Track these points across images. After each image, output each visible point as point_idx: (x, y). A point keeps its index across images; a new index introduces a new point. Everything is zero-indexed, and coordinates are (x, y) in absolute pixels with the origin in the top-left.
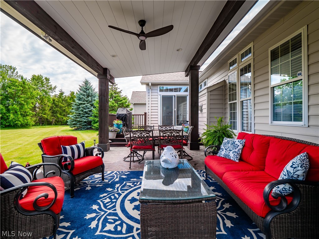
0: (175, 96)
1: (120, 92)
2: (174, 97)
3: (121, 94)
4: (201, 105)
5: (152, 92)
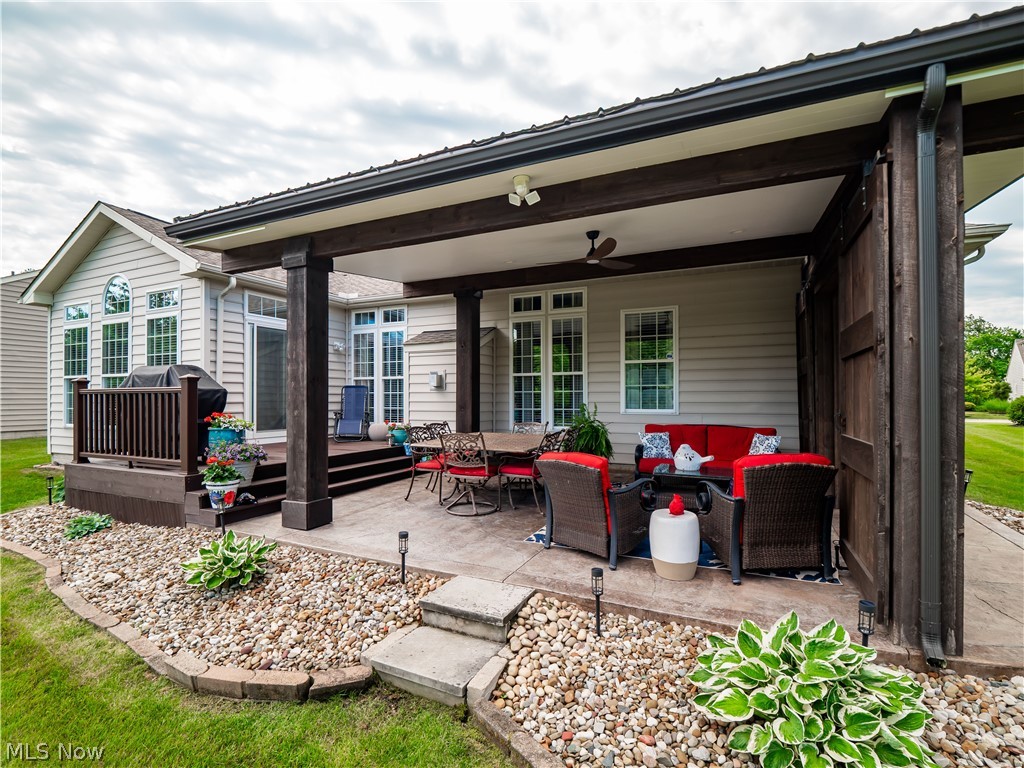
4: (441, 373)
5: (227, 309)
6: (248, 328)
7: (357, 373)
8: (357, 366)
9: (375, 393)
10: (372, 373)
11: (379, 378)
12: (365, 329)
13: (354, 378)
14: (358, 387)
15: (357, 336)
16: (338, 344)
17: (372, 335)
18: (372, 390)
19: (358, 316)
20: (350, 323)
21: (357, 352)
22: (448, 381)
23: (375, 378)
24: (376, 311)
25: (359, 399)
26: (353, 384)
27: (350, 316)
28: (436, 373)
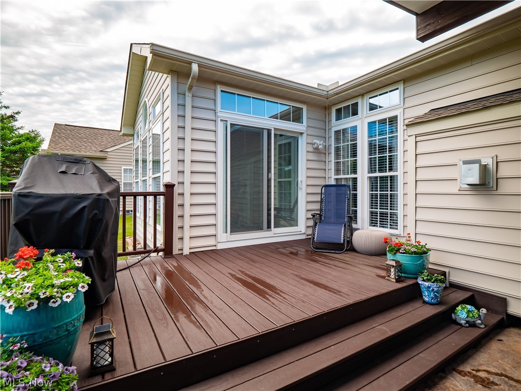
0: (269, 131)
1: (12, 117)
2: (265, 133)
3: (17, 124)
4: (488, 161)
5: (196, 105)
6: (221, 126)
7: (337, 171)
8: (337, 164)
9: (359, 192)
10: (354, 171)
11: (363, 176)
12: (347, 123)
13: (334, 177)
14: (338, 186)
15: (337, 132)
16: (318, 142)
17: (354, 129)
18: (355, 189)
19: (339, 111)
20: (330, 121)
21: (337, 149)
22: (500, 174)
23: (358, 176)
24: (359, 101)
25: (339, 199)
26: (333, 182)
27: (330, 114)
28: (477, 161)
